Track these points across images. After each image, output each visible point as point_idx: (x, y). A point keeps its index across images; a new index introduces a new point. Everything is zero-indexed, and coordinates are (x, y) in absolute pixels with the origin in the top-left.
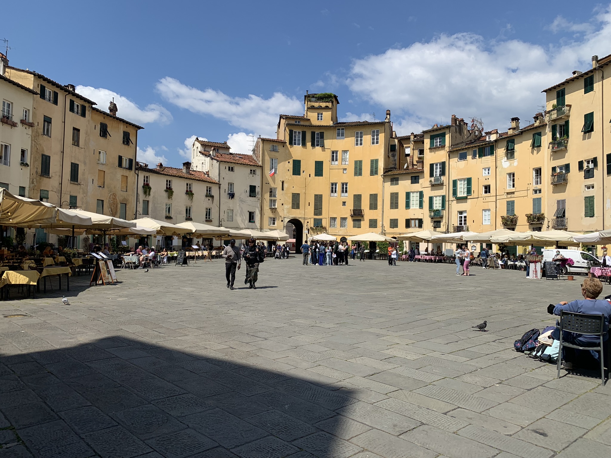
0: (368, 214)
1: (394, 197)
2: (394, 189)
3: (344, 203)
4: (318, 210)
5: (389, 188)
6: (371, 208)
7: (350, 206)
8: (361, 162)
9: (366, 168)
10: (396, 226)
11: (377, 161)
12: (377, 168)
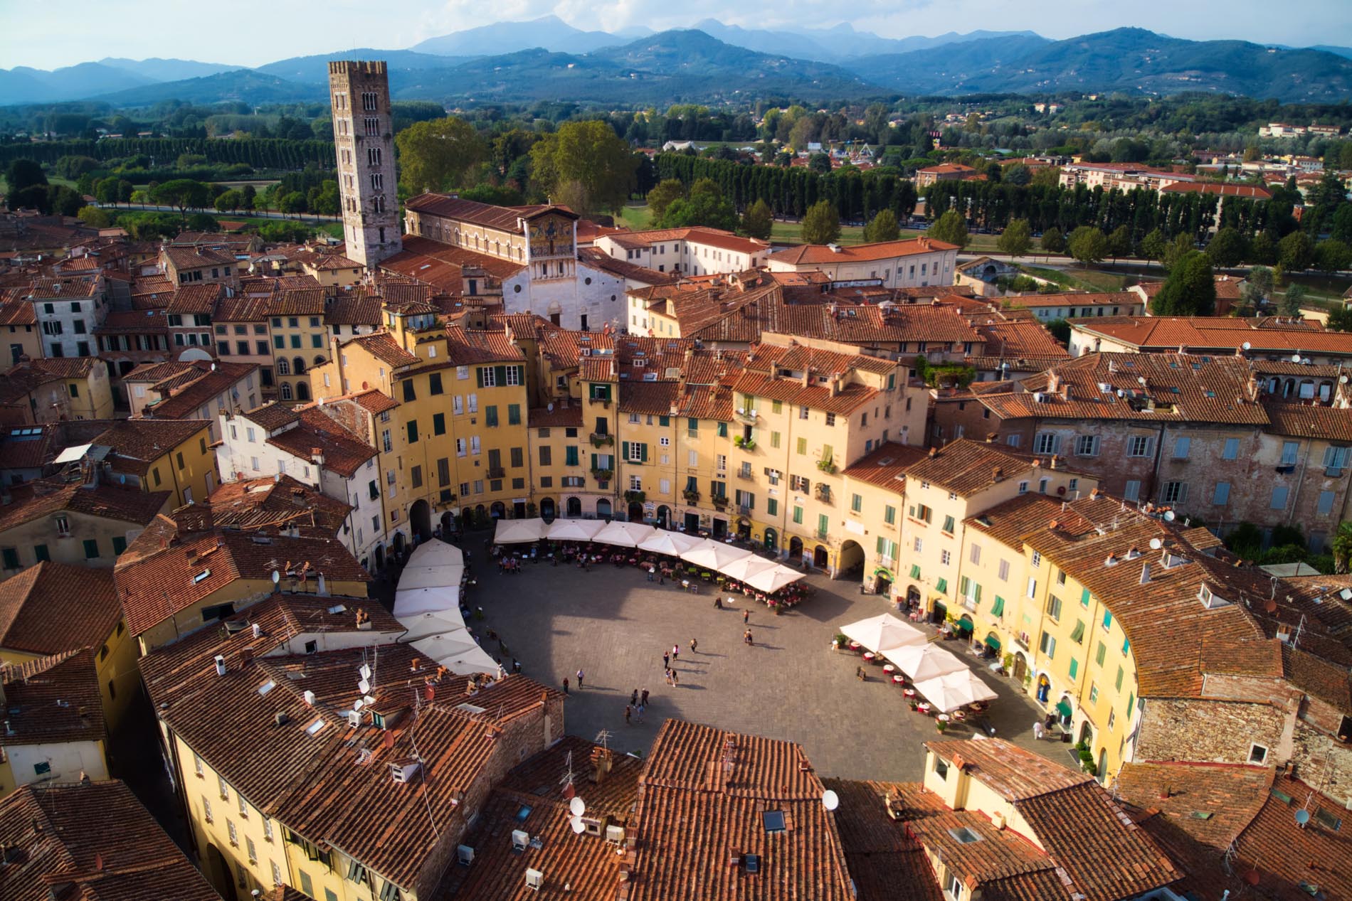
0: (512, 473)
1: (545, 452)
2: (545, 442)
3: (477, 463)
4: (444, 478)
5: (536, 441)
6: (513, 465)
7: (485, 465)
8: (495, 408)
9: (503, 416)
10: (550, 485)
11: (517, 407)
12: (518, 416)
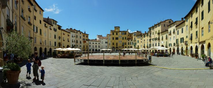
0: (125, 46)
1: (129, 43)
3: (121, 44)
4: (117, 45)
8: (123, 37)
11: (126, 37)
